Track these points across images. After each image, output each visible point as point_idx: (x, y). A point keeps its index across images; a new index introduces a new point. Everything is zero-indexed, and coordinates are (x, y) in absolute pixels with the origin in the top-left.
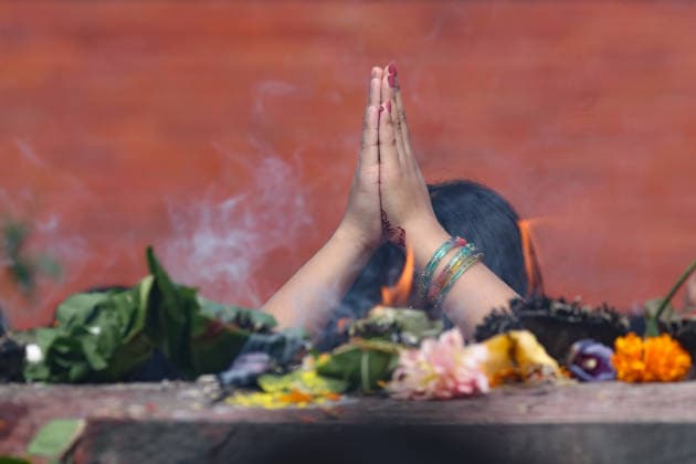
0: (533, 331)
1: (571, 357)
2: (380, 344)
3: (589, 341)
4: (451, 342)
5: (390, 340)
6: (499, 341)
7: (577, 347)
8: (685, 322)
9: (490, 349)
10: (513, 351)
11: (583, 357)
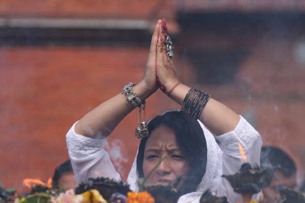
0: (98, 189)
1: (112, 199)
2: (44, 194)
3: (118, 193)
4: (70, 193)
5: (46, 193)
6: (87, 194)
7: (114, 195)
8: (153, 187)
9: (84, 196)
10: (92, 197)
11: (116, 199)
